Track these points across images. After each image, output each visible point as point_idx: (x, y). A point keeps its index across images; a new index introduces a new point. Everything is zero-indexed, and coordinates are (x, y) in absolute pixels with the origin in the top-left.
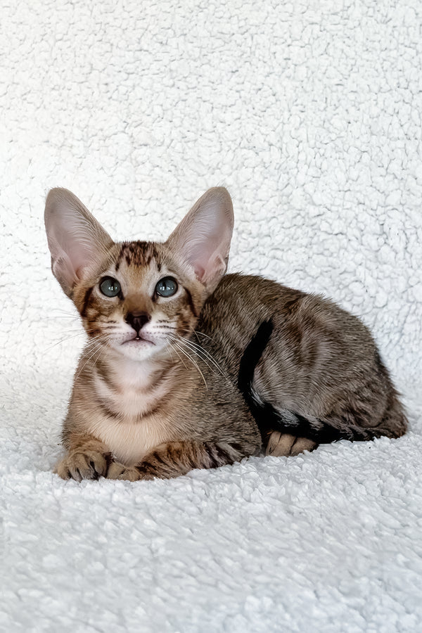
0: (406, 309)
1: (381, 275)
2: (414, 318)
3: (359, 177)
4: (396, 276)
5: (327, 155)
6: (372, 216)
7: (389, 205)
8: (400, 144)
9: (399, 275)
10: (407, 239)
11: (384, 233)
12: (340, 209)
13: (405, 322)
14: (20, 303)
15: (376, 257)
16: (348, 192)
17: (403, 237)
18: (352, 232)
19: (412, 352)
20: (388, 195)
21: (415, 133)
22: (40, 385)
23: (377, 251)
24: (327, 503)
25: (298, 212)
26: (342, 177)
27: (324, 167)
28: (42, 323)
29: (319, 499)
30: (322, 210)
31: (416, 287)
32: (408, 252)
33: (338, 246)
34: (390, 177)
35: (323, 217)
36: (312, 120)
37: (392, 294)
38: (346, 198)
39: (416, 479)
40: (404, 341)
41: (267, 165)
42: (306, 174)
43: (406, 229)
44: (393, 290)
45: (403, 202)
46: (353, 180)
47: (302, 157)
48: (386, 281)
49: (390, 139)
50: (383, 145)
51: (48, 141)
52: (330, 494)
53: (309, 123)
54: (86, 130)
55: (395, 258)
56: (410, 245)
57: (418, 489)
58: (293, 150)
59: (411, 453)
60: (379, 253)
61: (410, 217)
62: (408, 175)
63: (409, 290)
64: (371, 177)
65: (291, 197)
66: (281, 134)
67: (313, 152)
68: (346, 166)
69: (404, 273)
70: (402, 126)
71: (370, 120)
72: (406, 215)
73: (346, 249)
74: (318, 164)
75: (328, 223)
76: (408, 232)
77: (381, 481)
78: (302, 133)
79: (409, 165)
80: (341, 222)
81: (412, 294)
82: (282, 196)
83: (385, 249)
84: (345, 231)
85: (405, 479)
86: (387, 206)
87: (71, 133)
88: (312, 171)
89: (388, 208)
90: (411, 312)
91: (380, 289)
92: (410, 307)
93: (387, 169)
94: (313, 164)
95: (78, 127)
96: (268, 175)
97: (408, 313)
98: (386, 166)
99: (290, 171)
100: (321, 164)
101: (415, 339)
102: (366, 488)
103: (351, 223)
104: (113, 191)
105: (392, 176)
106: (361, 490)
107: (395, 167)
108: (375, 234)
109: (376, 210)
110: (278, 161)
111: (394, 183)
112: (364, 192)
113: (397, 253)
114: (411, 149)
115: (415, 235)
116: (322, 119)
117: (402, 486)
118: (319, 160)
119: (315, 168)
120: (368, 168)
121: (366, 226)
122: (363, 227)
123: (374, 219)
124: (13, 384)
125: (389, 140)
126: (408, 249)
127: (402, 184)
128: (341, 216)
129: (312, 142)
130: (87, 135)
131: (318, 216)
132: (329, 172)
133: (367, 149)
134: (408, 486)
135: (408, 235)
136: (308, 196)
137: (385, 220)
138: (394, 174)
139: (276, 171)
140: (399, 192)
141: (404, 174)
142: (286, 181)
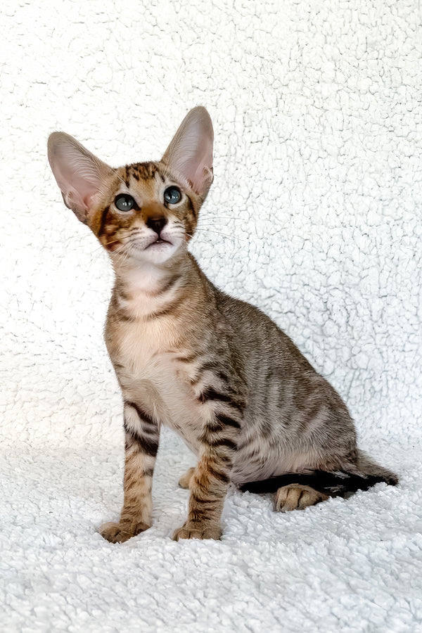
0: (351, 375)
1: (327, 347)
2: (358, 383)
3: (302, 262)
4: (340, 347)
5: (274, 244)
6: (316, 295)
7: (330, 285)
8: (337, 231)
9: (343, 346)
10: (348, 313)
11: (328, 310)
12: (288, 291)
13: (350, 386)
14: (13, 386)
15: (322, 331)
16: (294, 276)
17: (345, 313)
18: (300, 310)
19: (358, 413)
20: (329, 277)
21: (350, 221)
22: (33, 459)
23: (322, 326)
24: (280, 566)
25: (251, 295)
26: (288, 262)
27: (272, 255)
28: (33, 403)
29: (274, 563)
30: (273, 292)
31: (359, 355)
33: (288, 322)
34: (330, 261)
35: (273, 299)
36: (259, 215)
37: (338, 363)
38: (293, 280)
39: (358, 538)
40: (351, 403)
41: (222, 256)
42: (257, 262)
43: (347, 305)
44: (338, 359)
45: (342, 282)
46: (298, 265)
47: (252, 247)
48: (332, 351)
49: (329, 228)
50: (322, 233)
51: (30, 245)
52: (283, 558)
53: (257, 217)
54: (63, 233)
55: (339, 331)
56: (351, 319)
57: (359, 548)
58: (244, 243)
59: (357, 509)
60: (324, 328)
61: (350, 295)
62: (346, 258)
63: (352, 358)
64: (314, 262)
65: (244, 282)
66: (233, 228)
67: (261, 242)
68: (291, 253)
69: (347, 343)
70: (338, 215)
71: (310, 212)
72: (346, 293)
73: (295, 325)
74: (267, 253)
75: (278, 303)
76: (348, 308)
77: (328, 542)
78: (252, 226)
79: (347, 249)
80: (290, 302)
81: (355, 362)
82: (237, 281)
83: (329, 323)
84: (293, 310)
85: (348, 538)
86: (328, 286)
87: (51, 236)
88: (262, 259)
89: (330, 288)
90: (356, 377)
91: (327, 359)
92: (354, 374)
93: (327, 254)
94: (262, 252)
95: (57, 231)
96: (223, 264)
97: (353, 378)
98: (326, 251)
99: (242, 260)
100: (269, 252)
101: (360, 401)
102: (315, 549)
103: (297, 303)
104: (89, 285)
105: (332, 260)
106: (311, 550)
107: (334, 252)
108: (319, 311)
109: (319, 290)
110: (230, 252)
111: (334, 266)
112: (308, 275)
113: (340, 327)
114: (347, 235)
115: (355, 310)
116: (269, 212)
117: (346, 545)
118: (267, 249)
119: (264, 257)
120: (310, 254)
121: (311, 304)
122: (309, 306)
123: (318, 298)
124: (10, 459)
125: (327, 229)
126: (350, 323)
128: (289, 297)
129: (260, 234)
130: (65, 237)
131: (269, 297)
132: (277, 259)
133: (308, 237)
134: (351, 544)
135: (349, 310)
136: (259, 281)
137: (328, 298)
138: (333, 258)
139: (230, 260)
140: (339, 273)
141: (342, 258)
142: (239, 269)
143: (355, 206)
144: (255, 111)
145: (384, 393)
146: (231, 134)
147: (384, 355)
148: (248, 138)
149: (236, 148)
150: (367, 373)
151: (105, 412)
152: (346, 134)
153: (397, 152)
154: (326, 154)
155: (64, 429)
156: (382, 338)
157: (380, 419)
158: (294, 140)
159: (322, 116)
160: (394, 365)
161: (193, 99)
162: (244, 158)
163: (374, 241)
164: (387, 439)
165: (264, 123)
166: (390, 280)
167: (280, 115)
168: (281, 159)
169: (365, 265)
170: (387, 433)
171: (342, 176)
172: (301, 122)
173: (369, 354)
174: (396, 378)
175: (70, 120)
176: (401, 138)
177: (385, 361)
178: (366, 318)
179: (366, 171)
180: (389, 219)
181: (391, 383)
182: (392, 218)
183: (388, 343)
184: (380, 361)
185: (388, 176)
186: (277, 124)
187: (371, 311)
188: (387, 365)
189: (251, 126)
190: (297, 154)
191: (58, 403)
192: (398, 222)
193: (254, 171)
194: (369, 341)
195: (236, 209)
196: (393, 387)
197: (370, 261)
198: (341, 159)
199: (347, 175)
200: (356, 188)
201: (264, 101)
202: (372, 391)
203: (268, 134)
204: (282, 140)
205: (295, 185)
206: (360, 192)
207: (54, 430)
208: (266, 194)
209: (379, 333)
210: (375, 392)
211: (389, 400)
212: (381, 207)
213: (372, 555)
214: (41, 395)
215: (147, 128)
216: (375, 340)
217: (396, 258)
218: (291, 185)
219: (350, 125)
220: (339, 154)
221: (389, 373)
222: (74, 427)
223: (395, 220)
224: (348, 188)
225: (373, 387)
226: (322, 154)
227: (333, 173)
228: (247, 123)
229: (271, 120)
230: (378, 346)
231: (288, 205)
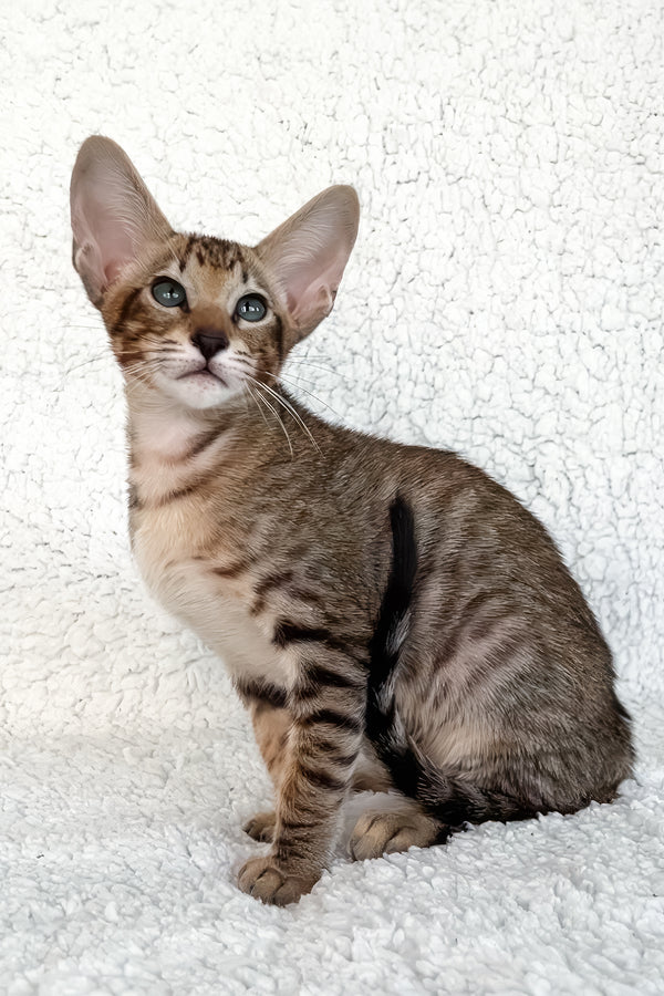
3: (492, 395)
5: (442, 364)
6: (517, 454)
7: (541, 436)
8: (551, 341)
9: (562, 541)
10: (571, 484)
11: (536, 478)
12: (467, 446)
16: (478, 420)
17: (565, 483)
20: (538, 420)
21: (572, 323)
22: (14, 759)
26: (467, 398)
27: (438, 383)
28: (12, 657)
31: (590, 556)
32: (573, 505)
34: (538, 394)
36: (414, 313)
38: (476, 429)
39: (612, 890)
41: (350, 386)
42: (412, 396)
43: (568, 470)
45: (561, 430)
46: (484, 401)
47: (403, 370)
49: (535, 335)
50: (524, 344)
53: (410, 317)
54: (60, 346)
55: (555, 515)
56: (576, 494)
57: (615, 911)
58: (389, 361)
59: (598, 834)
61: (573, 452)
62: (566, 387)
63: (579, 562)
64: (511, 395)
66: (369, 337)
67: (419, 361)
68: (471, 380)
69: (570, 537)
70: (551, 313)
71: (503, 307)
72: (567, 448)
74: (430, 380)
76: (572, 475)
77: (558, 900)
78: (402, 333)
79: (566, 374)
81: (583, 568)
83: (539, 503)
85: (594, 891)
86: (537, 437)
87: (37, 353)
88: (421, 391)
89: (540, 440)
93: (533, 380)
94: (421, 379)
95: (48, 342)
96: (353, 401)
98: (531, 377)
99: (387, 394)
100: (434, 379)
104: (111, 440)
105: (542, 391)
107: (545, 378)
108: (521, 481)
109: (520, 445)
110: (366, 378)
111: (545, 402)
112: (502, 419)
113: (557, 509)
114: (568, 348)
115: (582, 479)
116: (431, 308)
117: (591, 907)
118: (430, 373)
119: (425, 386)
120: (504, 381)
121: (507, 470)
122: (504, 474)
123: (519, 458)
125: (533, 336)
126: (573, 501)
127: (558, 402)
129: (417, 346)
130: (63, 354)
132: (446, 389)
133: (502, 352)
134: (600, 905)
135: (572, 479)
136: (418, 431)
137: (535, 459)
138: (544, 388)
139: (366, 393)
140: (554, 415)
141: (560, 387)
142: (381, 408)
143: (581, 295)
144: (404, 127)
145: (633, 621)
146: (361, 168)
147: (633, 554)
148: (392, 174)
149: (370, 193)
150: (604, 586)
151: (146, 668)
152: (564, 169)
153: (651, 201)
154: (529, 204)
155: (72, 700)
156: (630, 525)
157: (626, 666)
158: (474, 178)
159: (520, 136)
160: (650, 573)
161: (292, 104)
162: (386, 211)
163: (613, 356)
164: (639, 699)
165: (419, 147)
166: (641, 424)
167: (448, 134)
168: (451, 213)
169: (599, 400)
170: (639, 689)
171: (557, 243)
172: (485, 147)
173: (607, 554)
174: (653, 595)
175: (68, 138)
176: (657, 176)
177: (635, 565)
178: (601, 492)
179: (599, 234)
180: (639, 318)
181: (645, 603)
182: (644, 316)
183: (640, 535)
184: (626, 566)
185: (637, 243)
186: (442, 150)
187: (609, 480)
188: (637, 573)
189: (397, 153)
190: (479, 203)
191: (59, 655)
192: (653, 324)
193: (404, 234)
194: (607, 531)
195: (373, 302)
196: (648, 610)
197: (606, 391)
198: (555, 212)
199: (564, 241)
200: (581, 263)
201: (420, 108)
202: (613, 618)
203: (427, 168)
204: (451, 178)
205: (477, 259)
206: (588, 271)
207: (54, 705)
208: (425, 274)
209: (624, 518)
210: (618, 619)
211: (642, 633)
212: (624, 298)
213: (639, 924)
214: (28, 643)
215: (210, 155)
216: (616, 529)
217: (651, 387)
218: (470, 260)
219: (570, 153)
220: (552, 205)
221: (641, 586)
222: (90, 697)
223: (649, 321)
224: (568, 263)
225: (613, 611)
226: (522, 204)
227: (541, 239)
228: (390, 149)
229: (431, 142)
230: (623, 541)
231: (464, 295)
